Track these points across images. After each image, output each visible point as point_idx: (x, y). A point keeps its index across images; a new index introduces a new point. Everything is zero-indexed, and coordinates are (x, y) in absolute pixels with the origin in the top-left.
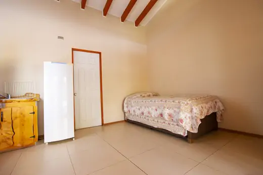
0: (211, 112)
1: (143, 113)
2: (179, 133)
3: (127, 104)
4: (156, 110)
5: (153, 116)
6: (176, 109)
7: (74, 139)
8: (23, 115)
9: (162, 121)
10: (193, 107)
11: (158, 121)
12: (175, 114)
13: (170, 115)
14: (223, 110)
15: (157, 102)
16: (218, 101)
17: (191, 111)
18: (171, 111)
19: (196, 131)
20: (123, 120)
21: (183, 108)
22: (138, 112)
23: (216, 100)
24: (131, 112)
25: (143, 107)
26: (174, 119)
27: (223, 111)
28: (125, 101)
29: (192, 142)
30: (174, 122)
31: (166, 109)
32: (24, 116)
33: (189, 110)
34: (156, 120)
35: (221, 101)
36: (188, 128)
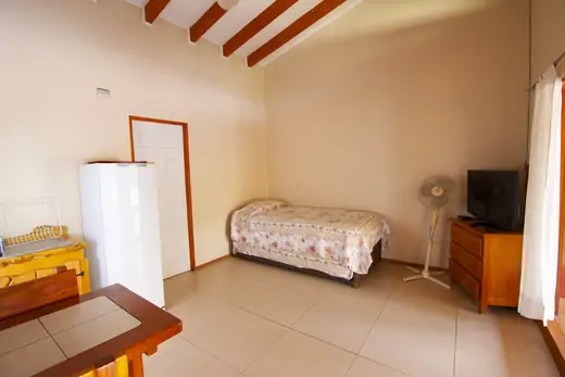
0: (377, 240)
1: (275, 245)
2: (342, 276)
3: (238, 225)
4: (303, 241)
5: (296, 250)
6: (339, 242)
7: (164, 309)
9: (314, 258)
11: (305, 258)
12: (336, 249)
13: (328, 250)
14: (390, 234)
16: (384, 221)
17: (361, 244)
18: (330, 244)
19: (365, 272)
20: (228, 253)
21: (349, 240)
22: (265, 242)
23: (382, 221)
24: (248, 241)
25: (276, 234)
26: (336, 256)
27: (389, 236)
28: (234, 219)
29: (359, 286)
30: (335, 260)
31: (322, 240)
33: (357, 243)
34: (302, 257)
35: (388, 222)
36: (355, 269)
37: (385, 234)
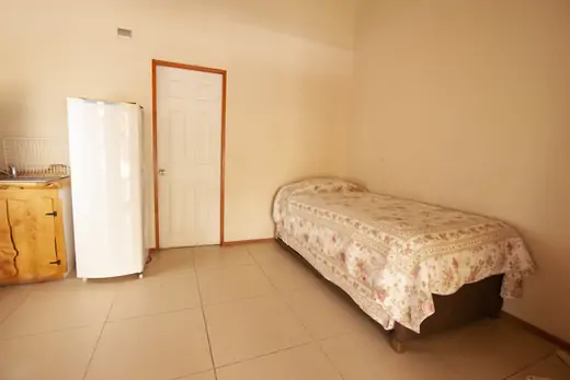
0: (485, 273)
1: (306, 237)
4: (334, 239)
5: (325, 251)
6: (377, 256)
7: (141, 276)
8: (31, 217)
9: (342, 272)
10: (422, 265)
11: (333, 268)
12: (373, 267)
13: (360, 265)
14: (529, 271)
15: (337, 221)
16: (518, 241)
17: (416, 272)
18: (365, 256)
20: (272, 236)
21: (393, 258)
22: (298, 231)
23: (512, 240)
24: (285, 226)
25: (309, 224)
26: (369, 280)
27: (527, 275)
29: (402, 352)
30: (368, 285)
31: (354, 245)
32: (34, 219)
33: (410, 269)
34: (330, 264)
36: (398, 315)
37: (515, 265)
